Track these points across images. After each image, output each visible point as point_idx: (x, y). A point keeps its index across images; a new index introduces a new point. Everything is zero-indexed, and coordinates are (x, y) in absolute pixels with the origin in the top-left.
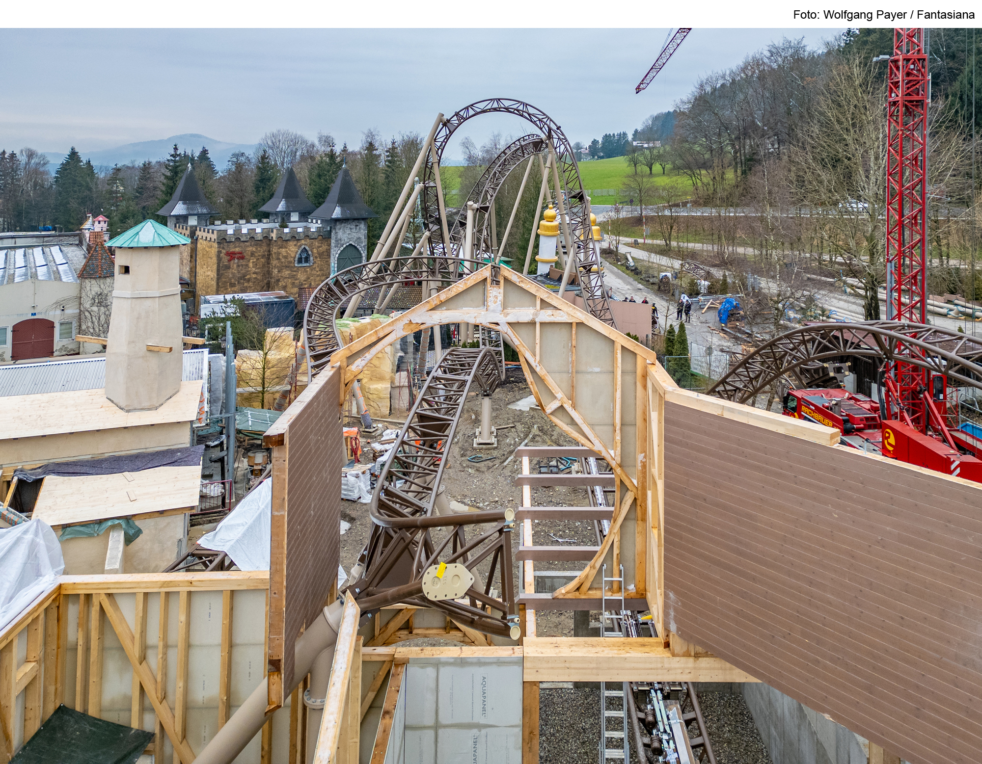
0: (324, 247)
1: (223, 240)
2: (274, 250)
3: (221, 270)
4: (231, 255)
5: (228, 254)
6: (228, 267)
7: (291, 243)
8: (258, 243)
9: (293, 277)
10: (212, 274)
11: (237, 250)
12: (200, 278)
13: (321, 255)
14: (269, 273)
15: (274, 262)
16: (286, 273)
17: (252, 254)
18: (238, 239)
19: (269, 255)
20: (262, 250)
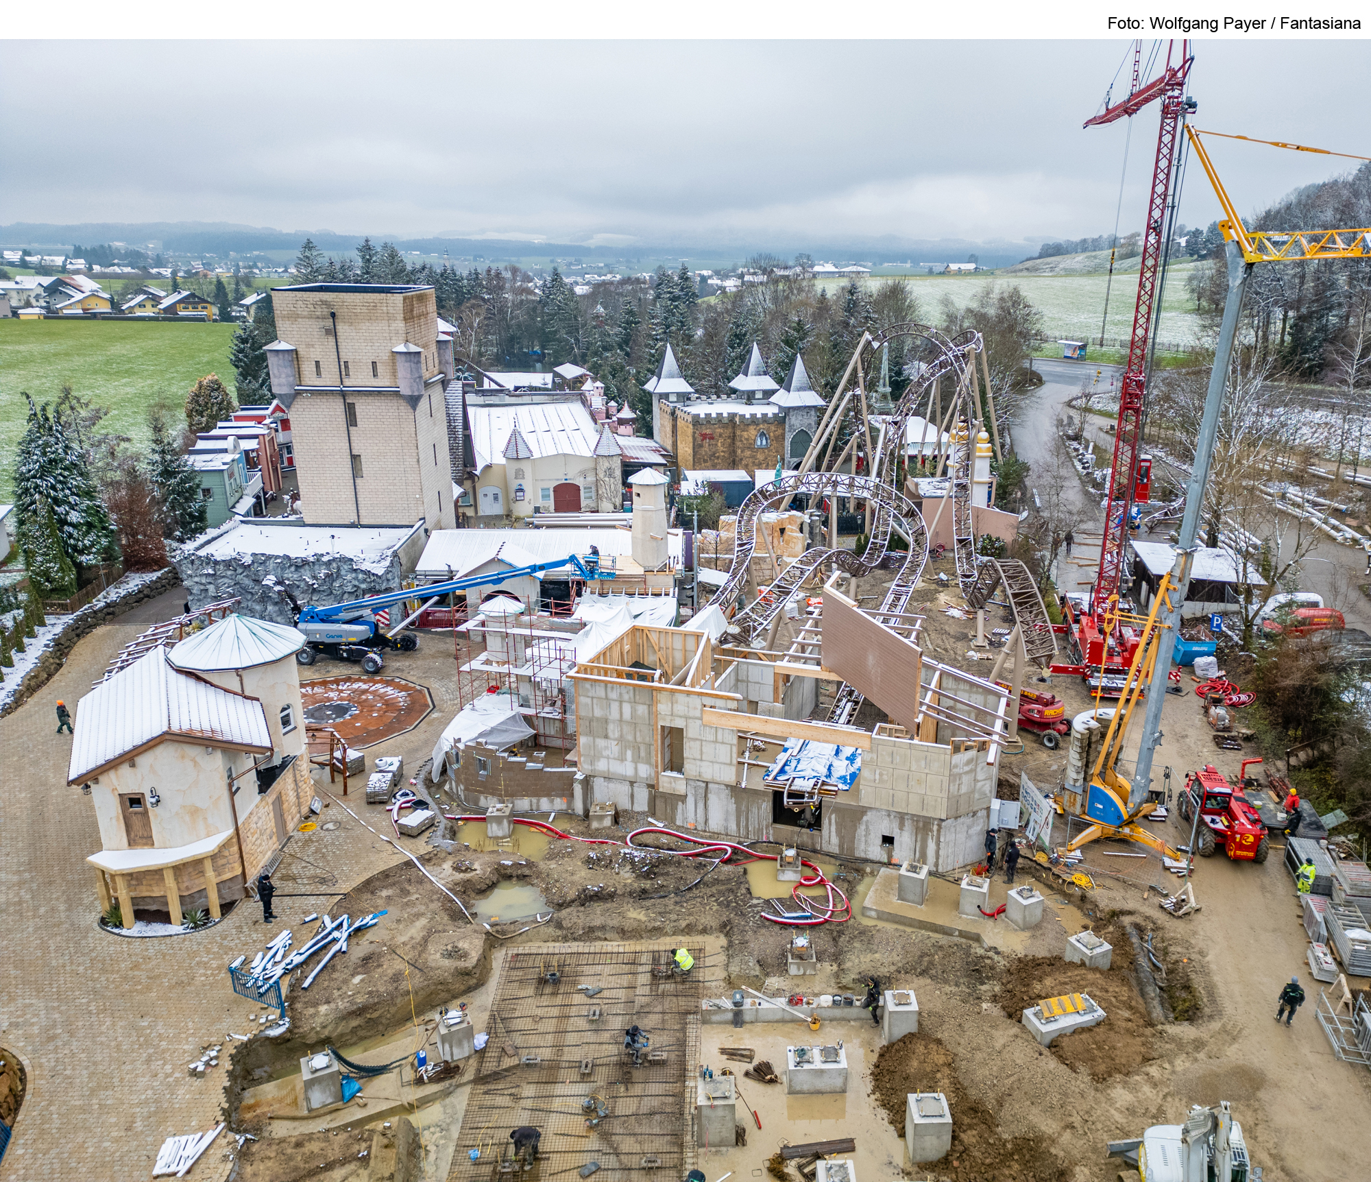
0: (780, 431)
1: (696, 421)
2: (738, 433)
3: (696, 448)
4: (704, 436)
5: (702, 435)
6: (701, 446)
7: (752, 427)
8: (725, 426)
9: (753, 457)
10: (690, 451)
11: (708, 432)
12: (680, 452)
13: (777, 438)
14: (734, 452)
15: (738, 444)
16: (748, 453)
17: (720, 435)
18: (709, 422)
19: (734, 436)
20: (728, 432)
